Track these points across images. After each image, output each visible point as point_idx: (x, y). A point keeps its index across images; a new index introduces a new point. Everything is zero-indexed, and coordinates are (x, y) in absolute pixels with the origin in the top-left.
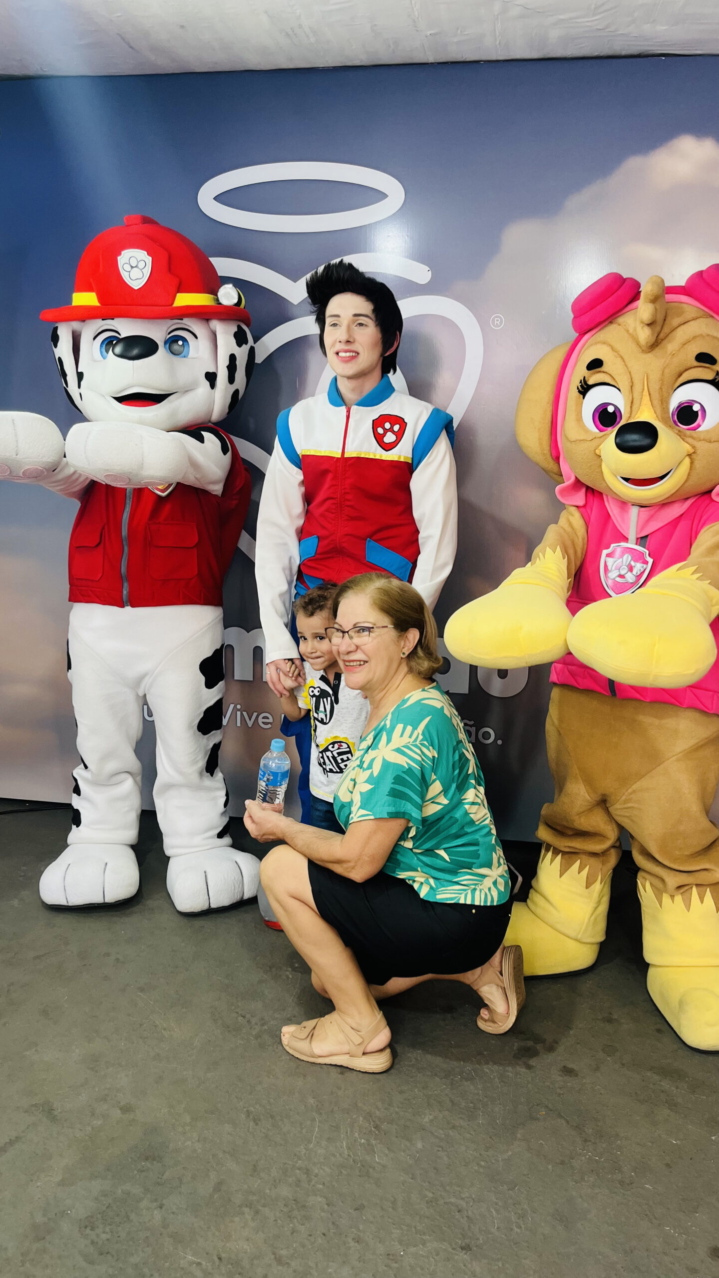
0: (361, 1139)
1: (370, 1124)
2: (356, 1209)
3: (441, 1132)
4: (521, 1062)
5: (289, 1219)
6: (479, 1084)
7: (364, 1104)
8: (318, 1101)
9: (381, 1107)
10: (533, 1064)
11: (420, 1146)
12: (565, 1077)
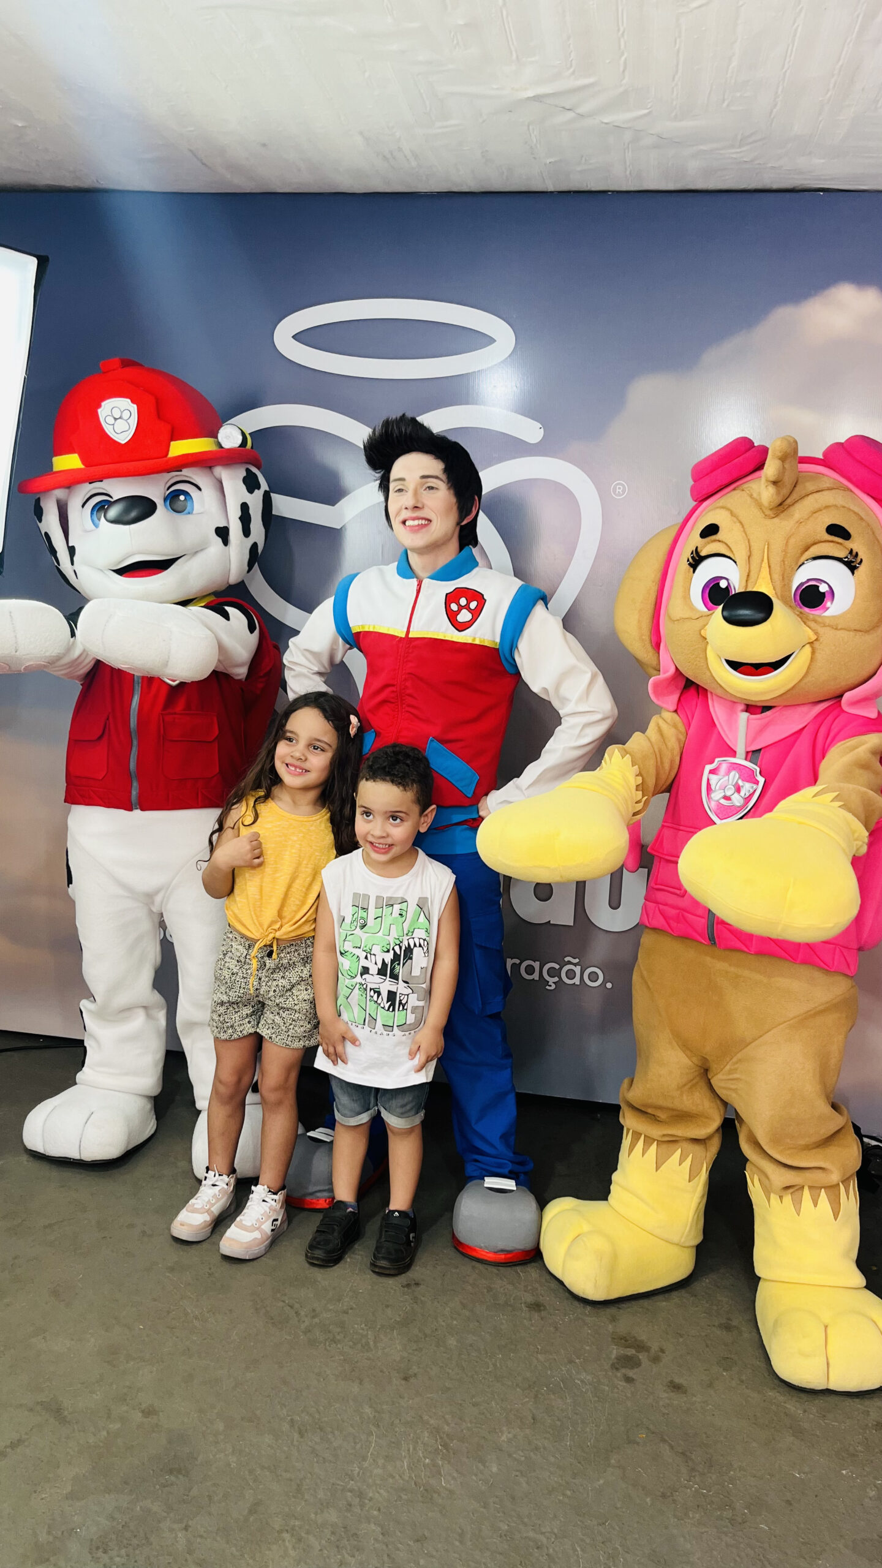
0: (425, 1458)
1: (436, 1441)
2: (418, 1541)
3: (523, 1454)
4: (619, 1374)
5: (336, 1549)
6: (568, 1398)
7: (431, 1417)
8: (376, 1411)
9: (450, 1422)
10: (634, 1377)
11: (495, 1469)
12: (672, 1394)
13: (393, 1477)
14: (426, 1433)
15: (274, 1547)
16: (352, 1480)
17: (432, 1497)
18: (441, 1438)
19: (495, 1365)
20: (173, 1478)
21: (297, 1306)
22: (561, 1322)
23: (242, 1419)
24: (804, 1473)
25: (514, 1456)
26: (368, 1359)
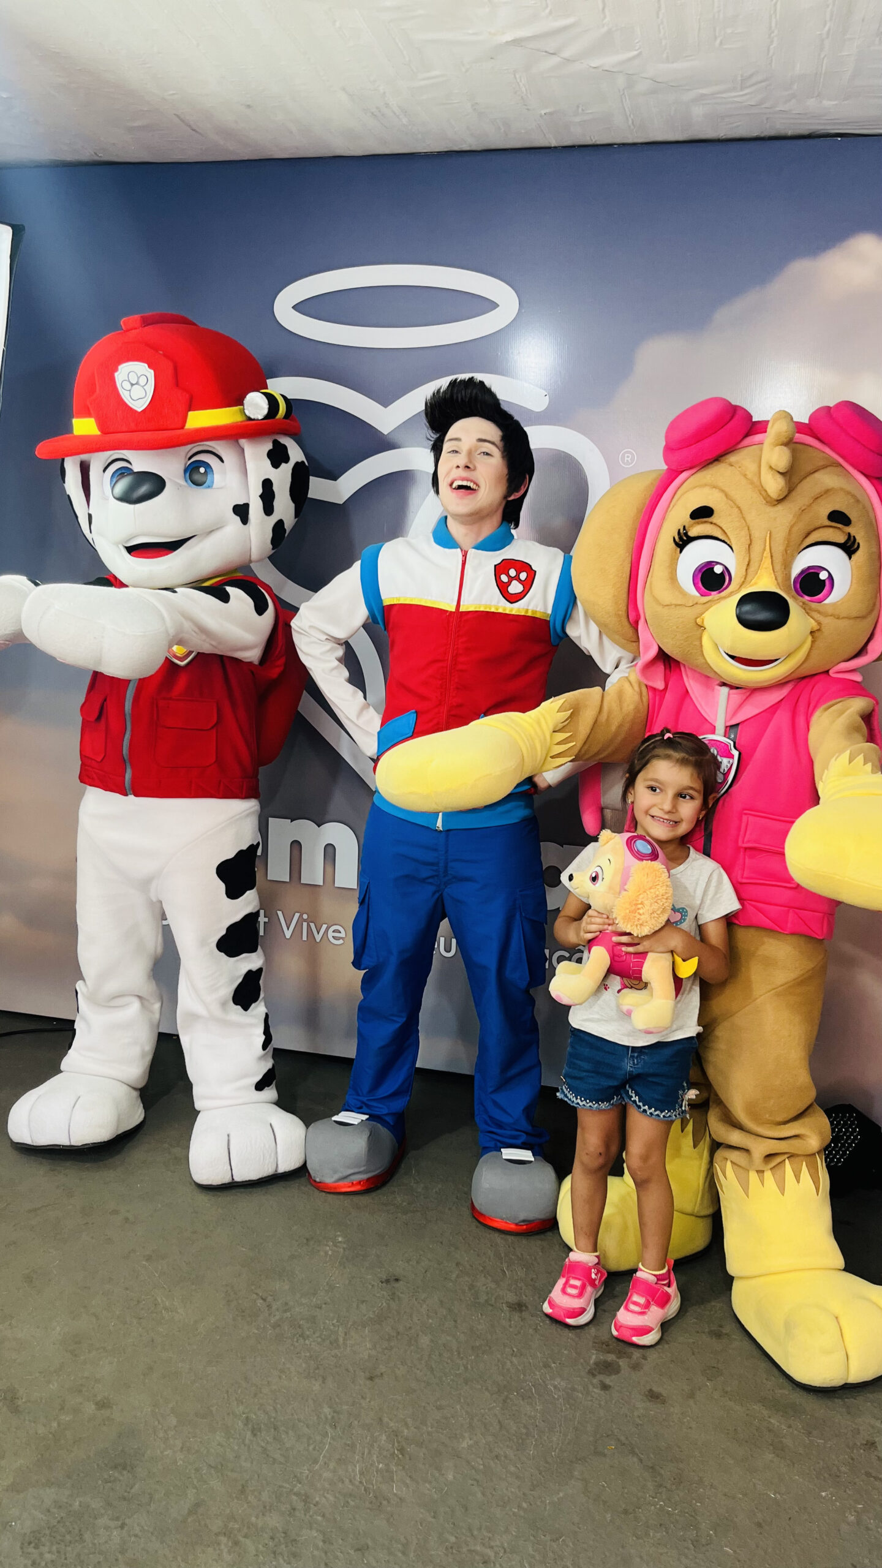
0: (379, 1463)
1: (393, 1445)
2: (359, 1550)
3: (482, 1463)
4: (595, 1381)
5: (272, 1555)
6: (538, 1404)
7: (391, 1420)
8: (334, 1412)
9: (410, 1425)
10: (610, 1384)
11: (450, 1477)
12: (648, 1404)
13: (343, 1482)
14: (384, 1435)
15: (210, 1550)
16: (300, 1483)
17: (381, 1504)
18: (398, 1442)
19: (466, 1368)
20: (116, 1474)
21: (268, 1297)
22: (541, 1324)
23: (197, 1415)
24: (779, 1494)
25: (473, 1464)
26: (336, 1356)
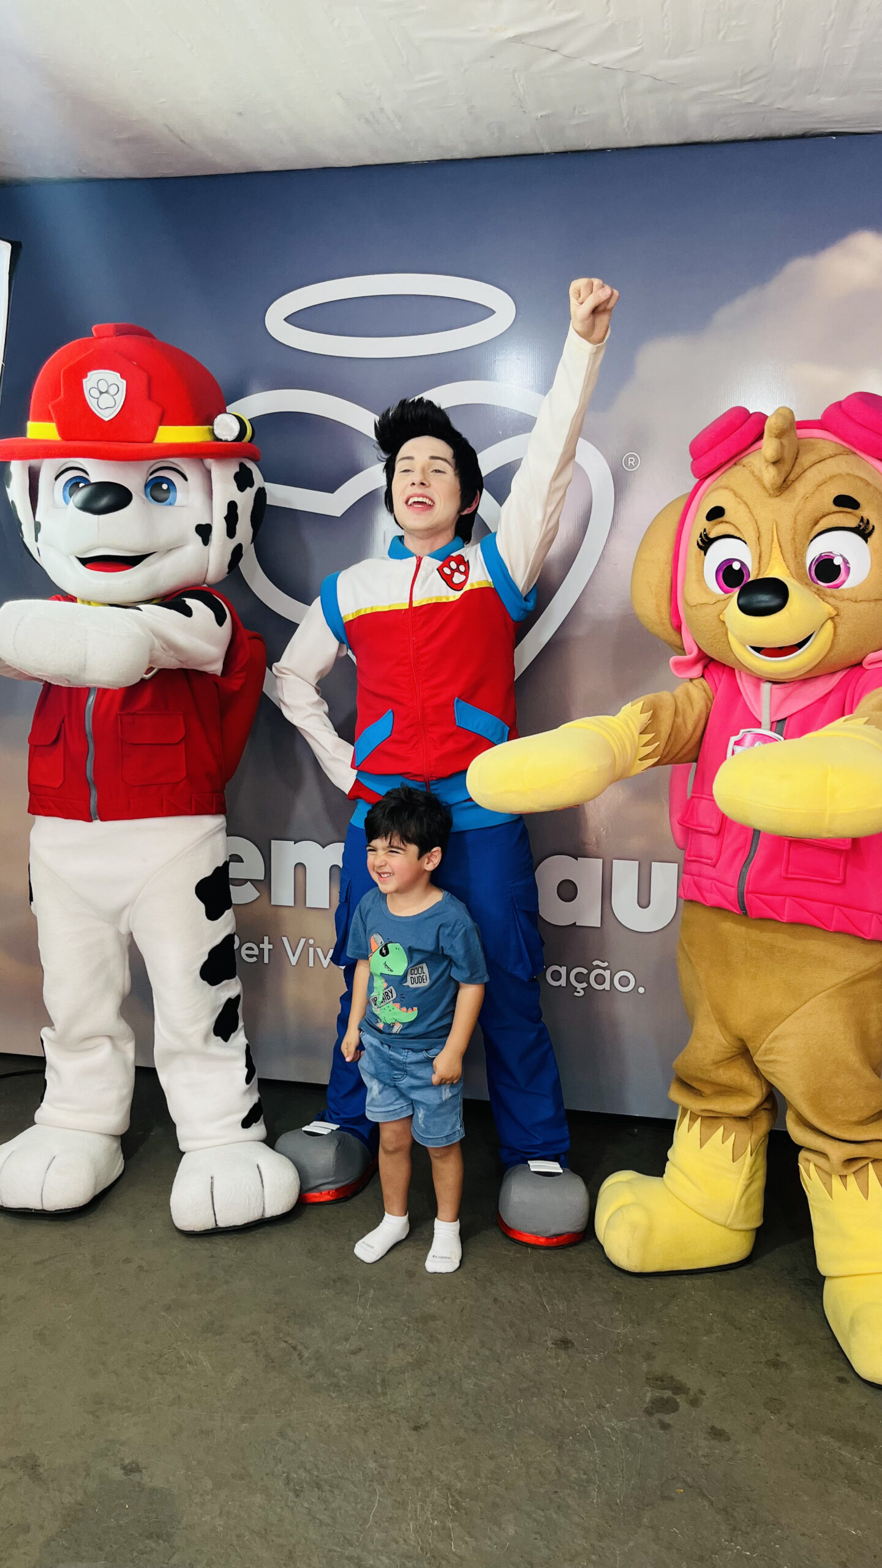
0: (433, 1519)
1: (447, 1499)
3: (541, 1513)
4: (654, 1420)
6: (596, 1448)
7: (441, 1472)
8: (381, 1466)
9: (463, 1478)
10: (671, 1422)
11: (511, 1531)
12: (712, 1442)
13: (397, 1542)
14: (435, 1489)
16: (352, 1546)
17: (440, 1564)
18: (453, 1497)
19: (516, 1413)
20: (153, 1545)
21: (300, 1347)
22: (590, 1361)
23: (233, 1476)
24: (860, 1530)
25: (534, 1515)
26: (377, 1407)
